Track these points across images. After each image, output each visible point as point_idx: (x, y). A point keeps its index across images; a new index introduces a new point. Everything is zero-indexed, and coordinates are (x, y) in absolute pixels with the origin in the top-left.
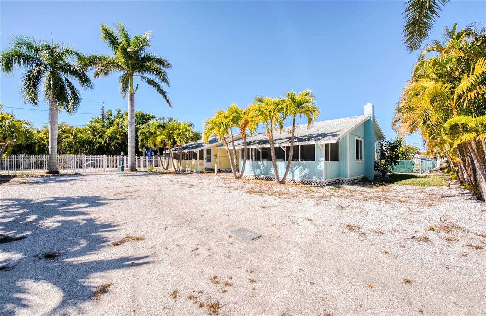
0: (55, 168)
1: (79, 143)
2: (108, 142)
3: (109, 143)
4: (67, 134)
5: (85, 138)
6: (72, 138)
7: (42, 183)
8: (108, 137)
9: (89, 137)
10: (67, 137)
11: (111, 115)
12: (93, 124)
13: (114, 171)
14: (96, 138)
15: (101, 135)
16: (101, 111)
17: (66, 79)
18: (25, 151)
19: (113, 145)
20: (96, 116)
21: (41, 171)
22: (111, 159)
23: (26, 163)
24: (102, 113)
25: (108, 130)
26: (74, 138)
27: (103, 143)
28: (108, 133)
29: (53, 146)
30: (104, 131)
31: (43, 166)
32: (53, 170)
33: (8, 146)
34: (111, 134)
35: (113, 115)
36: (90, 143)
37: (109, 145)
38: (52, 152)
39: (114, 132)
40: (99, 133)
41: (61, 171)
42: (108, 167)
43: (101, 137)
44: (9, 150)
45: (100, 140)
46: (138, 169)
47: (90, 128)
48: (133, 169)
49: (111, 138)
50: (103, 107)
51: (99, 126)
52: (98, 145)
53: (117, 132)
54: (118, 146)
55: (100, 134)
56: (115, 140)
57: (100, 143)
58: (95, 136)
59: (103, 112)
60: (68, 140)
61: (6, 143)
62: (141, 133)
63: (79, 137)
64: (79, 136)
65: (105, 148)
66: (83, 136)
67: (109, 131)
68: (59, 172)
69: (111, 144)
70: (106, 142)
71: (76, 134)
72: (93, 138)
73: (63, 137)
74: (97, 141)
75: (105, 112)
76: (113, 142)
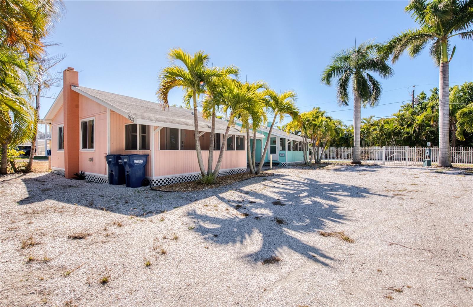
0: (357, 159)
1: (386, 135)
2: (417, 131)
3: (419, 132)
4: (375, 127)
5: (391, 129)
6: (378, 130)
7: (343, 171)
8: (419, 125)
9: (396, 128)
10: (375, 130)
11: (424, 98)
12: (401, 113)
13: (418, 165)
14: (404, 128)
15: (410, 124)
16: (412, 96)
17: (368, 74)
18: (344, 144)
19: (424, 135)
20: (406, 103)
21: (349, 161)
22: (416, 151)
23: (345, 154)
24: (412, 99)
25: (418, 117)
26: (380, 131)
27: (412, 132)
28: (418, 121)
29: (357, 139)
30: (413, 119)
31: (350, 158)
32: (356, 161)
33: (327, 141)
34: (423, 121)
35: (427, 98)
36: (398, 134)
37: (418, 134)
38: (355, 145)
39: (426, 118)
40: (407, 122)
41: (363, 162)
42: (410, 160)
43: (409, 126)
44: (328, 144)
45: (408, 130)
46: (453, 164)
47: (398, 117)
48: (446, 164)
49: (421, 127)
50: (414, 91)
51: (408, 114)
52: (406, 135)
53: (431, 118)
54: (431, 135)
55: (409, 123)
56: (427, 128)
57: (408, 133)
58: (403, 126)
59: (413, 97)
60: (375, 132)
61: (326, 139)
63: (386, 129)
64: (385, 127)
65: (413, 139)
66: (390, 127)
67: (419, 119)
68: (361, 163)
69: (423, 132)
70: (415, 131)
71: (383, 126)
72: (400, 128)
73: (371, 130)
74: (405, 131)
75: (415, 97)
76: (425, 130)
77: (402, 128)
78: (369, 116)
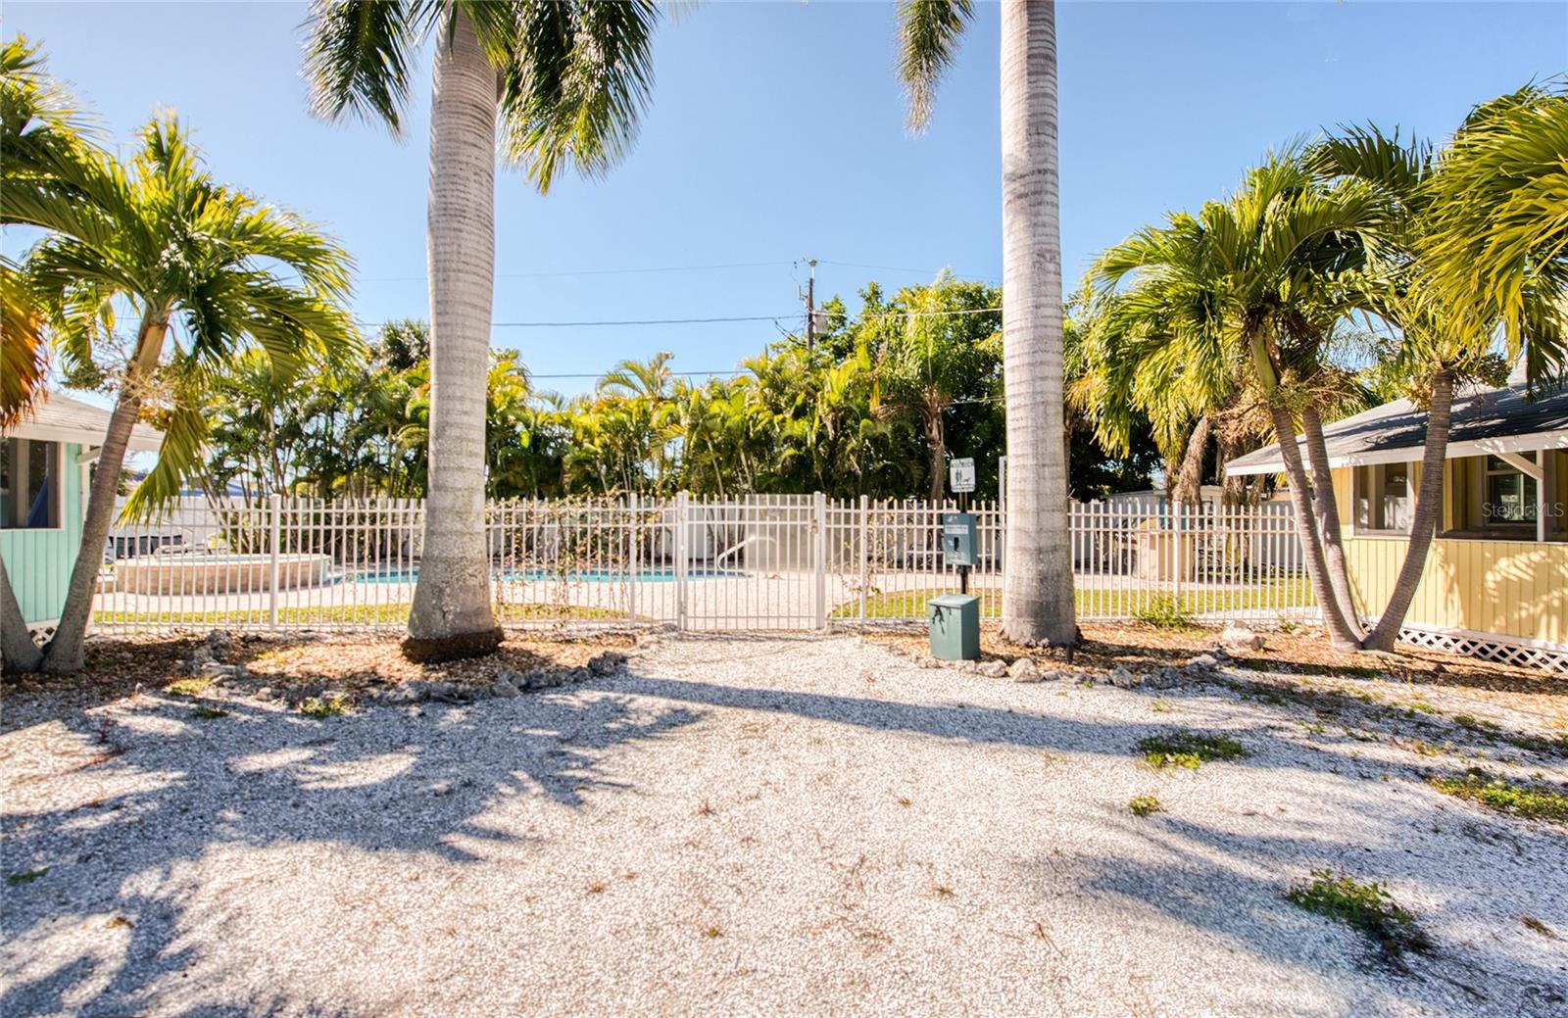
1: (716, 445)
2: (831, 433)
3: (836, 439)
5: (737, 418)
6: (686, 422)
8: (833, 408)
9: (754, 416)
12: (773, 357)
14: (784, 420)
15: (805, 404)
16: (805, 303)
19: (853, 451)
25: (833, 375)
26: (694, 425)
27: (812, 438)
28: (832, 392)
30: (814, 387)
34: (846, 393)
36: (762, 444)
37: (834, 448)
39: (859, 381)
40: (794, 398)
43: (799, 414)
45: (798, 428)
49: (845, 418)
50: (812, 282)
51: (794, 366)
52: (791, 451)
53: (871, 384)
54: (877, 451)
55: (799, 401)
56: (864, 424)
57: (799, 443)
58: (777, 411)
59: (811, 305)
60: (673, 430)
63: (716, 416)
64: (714, 412)
65: (818, 471)
66: (730, 411)
67: (837, 380)
69: (845, 444)
70: (821, 436)
72: (771, 422)
74: (787, 432)
75: (818, 305)
76: (855, 432)
77: (778, 418)
78: (653, 357)
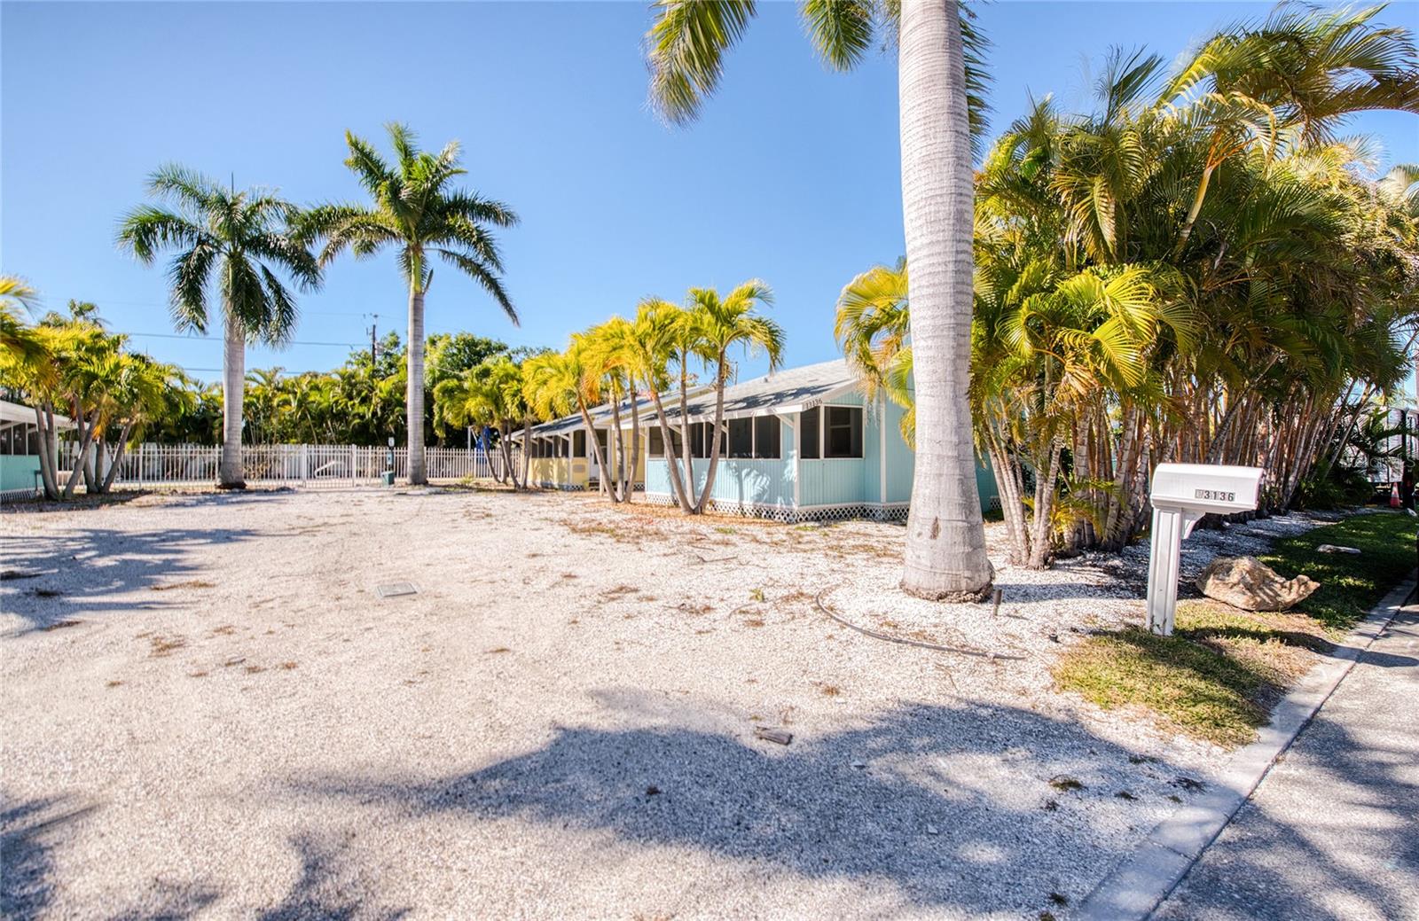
0: (235, 475)
1: (313, 418)
2: (379, 413)
3: (383, 415)
4: (285, 396)
5: (326, 404)
6: (294, 404)
8: (382, 400)
9: (336, 402)
10: (287, 402)
11: (396, 344)
12: (351, 369)
14: (354, 404)
15: (367, 396)
16: (371, 337)
18: (192, 435)
19: (391, 422)
20: (359, 350)
21: (209, 483)
22: (370, 455)
23: (197, 464)
24: (371, 342)
25: (382, 384)
26: (299, 406)
27: (369, 415)
28: (381, 391)
29: (233, 424)
30: (372, 388)
31: (214, 473)
32: (231, 482)
33: (136, 424)
34: (390, 393)
35: (401, 346)
36: (341, 416)
37: (382, 421)
38: (229, 439)
39: (398, 388)
40: (360, 393)
41: (251, 483)
42: (362, 474)
43: (365, 400)
44: (139, 434)
45: (363, 409)
46: (434, 480)
47: (343, 377)
48: (418, 480)
49: (385, 404)
50: (374, 327)
51: (363, 373)
52: (357, 421)
55: (363, 394)
56: (398, 409)
57: (362, 417)
58: (351, 398)
59: (374, 339)
60: (286, 410)
61: (131, 420)
62: (439, 391)
63: (314, 402)
64: (311, 399)
65: (372, 429)
66: (322, 400)
67: (384, 387)
68: (245, 486)
69: (389, 417)
70: (374, 414)
71: (305, 396)
72: (346, 405)
73: (275, 403)
74: (356, 411)
75: (378, 340)
76: (393, 412)
77: (350, 403)
78: (271, 368)
